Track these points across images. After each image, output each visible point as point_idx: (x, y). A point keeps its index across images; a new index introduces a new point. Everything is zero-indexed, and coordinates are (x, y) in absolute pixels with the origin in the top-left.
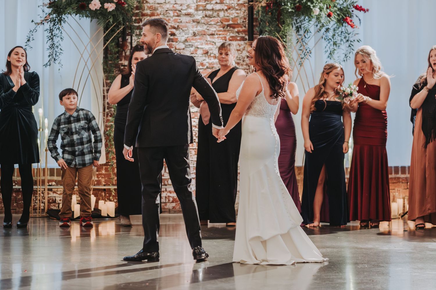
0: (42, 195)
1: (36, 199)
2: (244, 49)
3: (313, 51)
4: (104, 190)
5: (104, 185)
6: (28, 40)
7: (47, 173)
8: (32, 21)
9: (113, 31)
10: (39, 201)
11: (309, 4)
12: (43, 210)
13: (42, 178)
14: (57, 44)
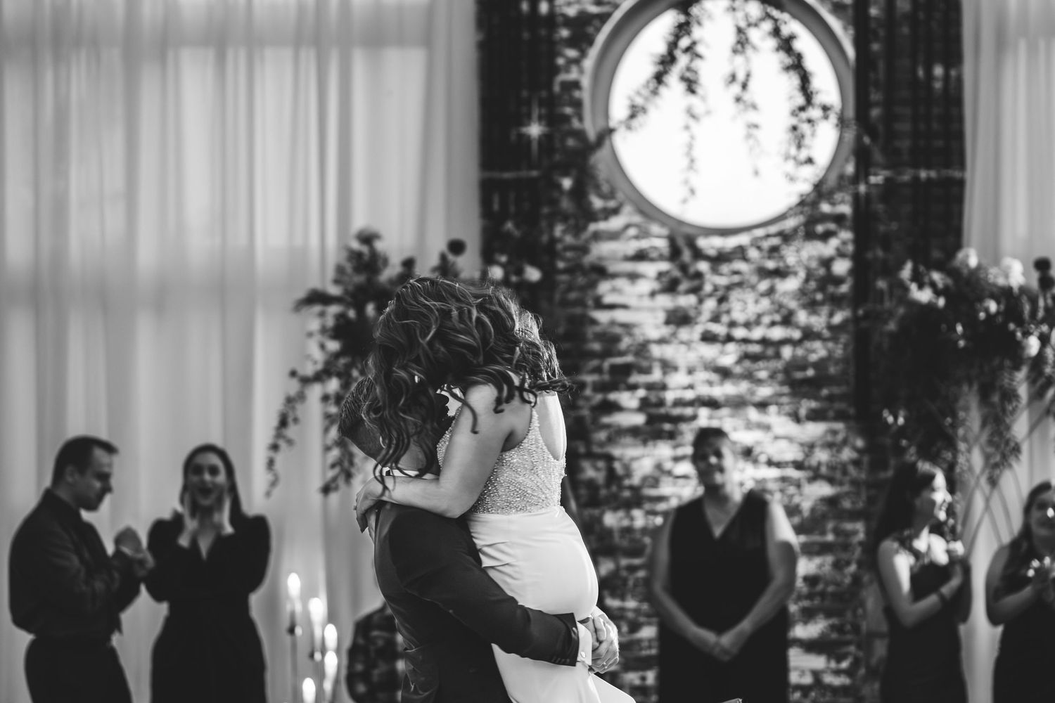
2: (845, 442)
3: (1025, 448)
6: (283, 423)
8: (292, 374)
11: (1012, 326)
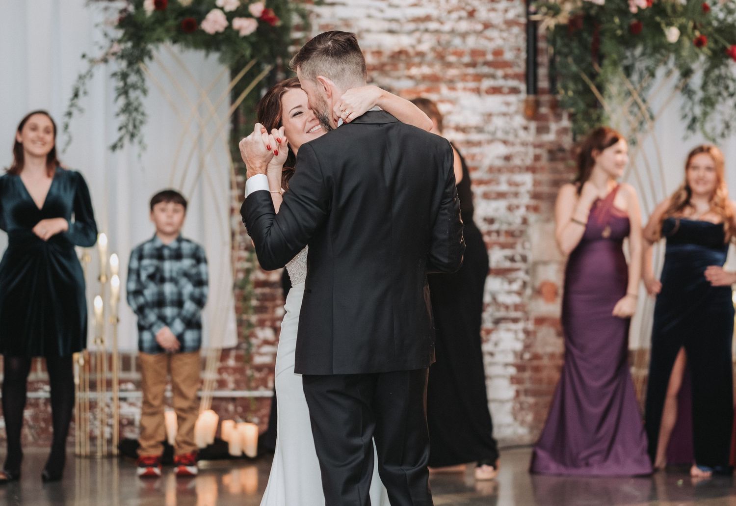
0: (106, 410)
1: (95, 418)
3: (660, 116)
4: (233, 400)
5: (234, 390)
6: (76, 95)
7: (117, 363)
8: (84, 56)
9: (250, 76)
10: (102, 421)
12: (110, 441)
13: (107, 375)
14: (135, 104)
